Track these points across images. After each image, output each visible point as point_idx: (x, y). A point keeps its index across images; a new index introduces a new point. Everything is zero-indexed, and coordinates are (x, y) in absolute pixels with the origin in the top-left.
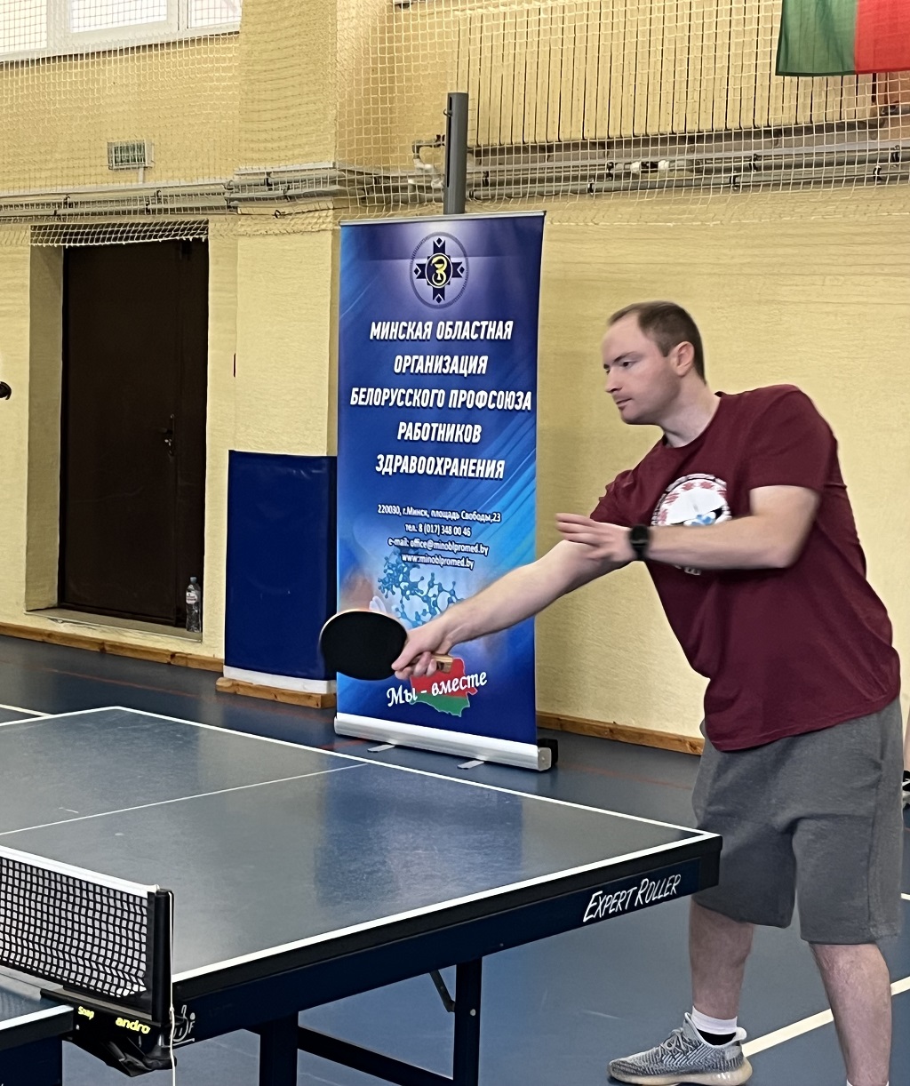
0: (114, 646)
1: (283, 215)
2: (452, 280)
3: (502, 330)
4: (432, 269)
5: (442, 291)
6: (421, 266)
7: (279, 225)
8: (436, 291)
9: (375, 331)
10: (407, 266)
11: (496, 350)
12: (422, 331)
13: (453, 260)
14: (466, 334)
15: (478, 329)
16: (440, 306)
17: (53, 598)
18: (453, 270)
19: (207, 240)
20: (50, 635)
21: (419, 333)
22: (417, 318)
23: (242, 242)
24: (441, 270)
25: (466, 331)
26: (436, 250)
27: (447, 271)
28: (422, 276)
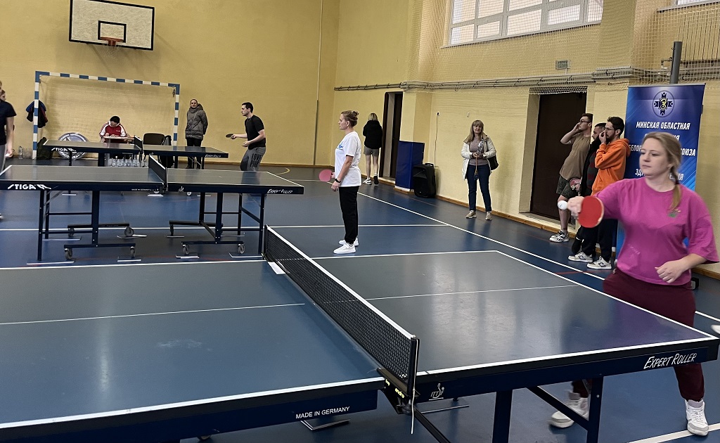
0: (545, 227)
1: (611, 84)
2: (668, 108)
3: (687, 126)
4: (661, 103)
5: (664, 111)
6: (657, 102)
7: (609, 88)
8: (661, 111)
9: (638, 125)
10: (651, 102)
11: (683, 133)
12: (655, 125)
13: (669, 100)
14: (672, 127)
15: (677, 126)
16: (663, 117)
17: (528, 209)
18: (669, 104)
19: (586, 94)
20: (526, 221)
21: (654, 126)
22: (654, 121)
23: (596, 93)
24: (664, 104)
25: (672, 126)
26: (663, 96)
27: (666, 104)
28: (657, 106)
